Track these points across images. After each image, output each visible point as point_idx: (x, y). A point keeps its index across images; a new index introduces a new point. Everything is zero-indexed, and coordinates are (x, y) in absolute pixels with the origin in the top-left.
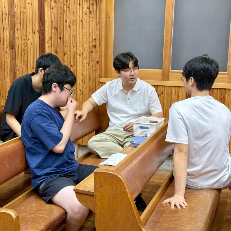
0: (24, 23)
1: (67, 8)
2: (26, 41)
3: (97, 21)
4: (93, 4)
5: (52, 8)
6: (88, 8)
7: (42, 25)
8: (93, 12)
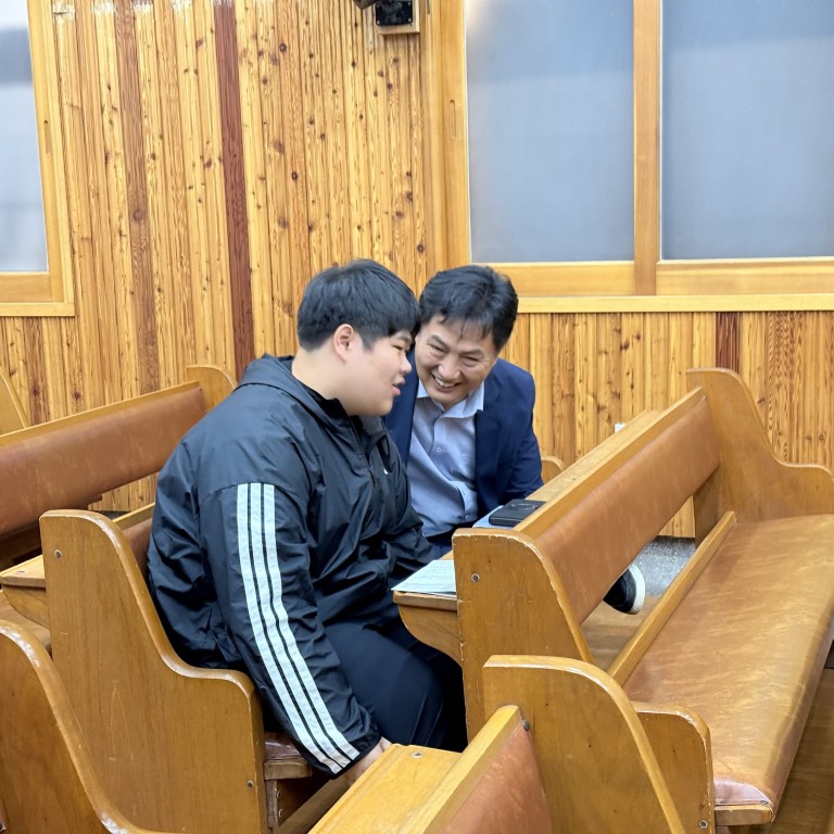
0: (172, 133)
1: (312, 77)
2: (181, 193)
3: (414, 113)
4: (396, 61)
5: (265, 81)
6: (381, 74)
7: (233, 137)
8: (398, 85)
